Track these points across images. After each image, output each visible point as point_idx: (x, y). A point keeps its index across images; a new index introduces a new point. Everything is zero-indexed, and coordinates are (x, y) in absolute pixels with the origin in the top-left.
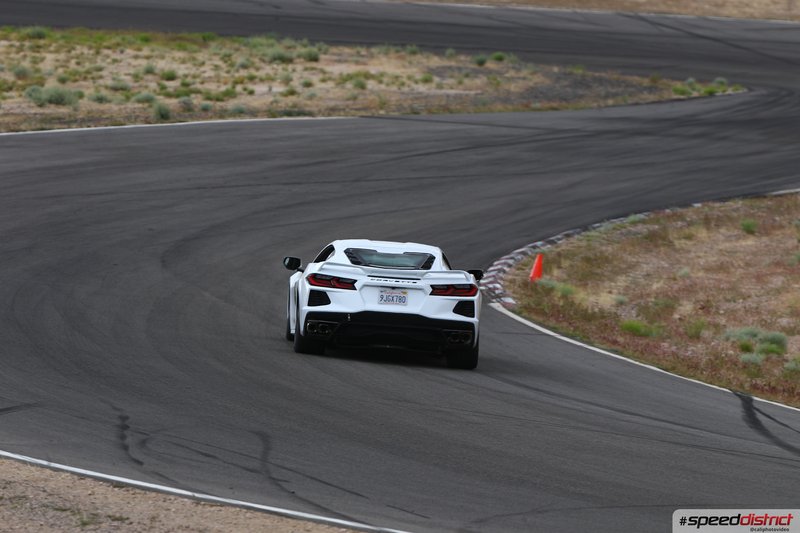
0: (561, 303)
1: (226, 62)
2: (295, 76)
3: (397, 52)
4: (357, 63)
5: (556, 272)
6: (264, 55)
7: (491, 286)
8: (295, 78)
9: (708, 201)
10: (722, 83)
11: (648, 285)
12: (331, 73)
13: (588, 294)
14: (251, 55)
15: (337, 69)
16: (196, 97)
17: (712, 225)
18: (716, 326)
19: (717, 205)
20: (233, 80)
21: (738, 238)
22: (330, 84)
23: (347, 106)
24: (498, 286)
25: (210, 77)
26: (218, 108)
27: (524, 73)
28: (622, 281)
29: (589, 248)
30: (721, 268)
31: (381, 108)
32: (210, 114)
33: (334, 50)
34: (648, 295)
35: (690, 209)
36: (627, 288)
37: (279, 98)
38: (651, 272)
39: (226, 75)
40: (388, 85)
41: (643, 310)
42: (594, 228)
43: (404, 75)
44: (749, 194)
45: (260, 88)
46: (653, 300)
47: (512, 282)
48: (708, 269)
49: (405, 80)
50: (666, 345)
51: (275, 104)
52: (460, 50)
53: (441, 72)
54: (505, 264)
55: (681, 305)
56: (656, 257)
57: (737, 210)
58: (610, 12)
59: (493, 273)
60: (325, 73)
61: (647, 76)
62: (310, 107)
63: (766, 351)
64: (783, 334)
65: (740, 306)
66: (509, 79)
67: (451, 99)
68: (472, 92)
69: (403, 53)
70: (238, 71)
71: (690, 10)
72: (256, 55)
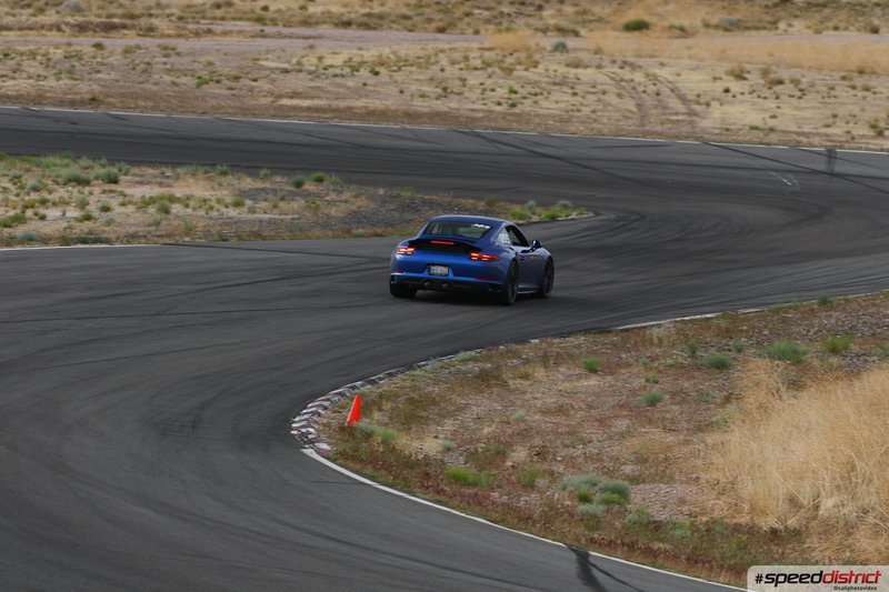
0: (381, 449)
1: (15, 184)
2: (92, 200)
3: (206, 172)
4: (161, 185)
5: (376, 415)
6: (57, 176)
7: (304, 430)
8: (91, 202)
9: (546, 337)
10: (565, 207)
11: (477, 429)
12: (133, 196)
13: (412, 439)
14: (43, 176)
15: (138, 192)
17: (551, 362)
18: (552, 473)
19: (556, 341)
20: (22, 203)
21: (579, 377)
22: (131, 208)
23: (149, 232)
24: (311, 430)
26: (6, 235)
27: (346, 195)
28: (449, 425)
29: (414, 388)
30: (561, 410)
31: (187, 235)
33: (136, 170)
34: (478, 440)
35: (527, 346)
36: (455, 432)
37: (73, 223)
38: (482, 415)
39: (15, 198)
40: (194, 209)
41: (472, 456)
42: (419, 367)
43: (214, 198)
44: (595, 329)
45: (53, 213)
46: (483, 445)
47: (327, 425)
48: (545, 412)
49: (213, 204)
50: (496, 495)
51: (69, 230)
52: (276, 170)
53: (253, 195)
54: (320, 406)
55: (514, 451)
56: (489, 398)
57: (579, 346)
58: (442, 128)
59: (306, 417)
60: (125, 196)
61: (482, 199)
62: (108, 233)
63: (607, 502)
64: (626, 483)
65: (579, 452)
66: (329, 202)
67: (265, 224)
68: (288, 217)
69: (212, 174)
70: (28, 194)
71: (532, 127)
72: (49, 177)
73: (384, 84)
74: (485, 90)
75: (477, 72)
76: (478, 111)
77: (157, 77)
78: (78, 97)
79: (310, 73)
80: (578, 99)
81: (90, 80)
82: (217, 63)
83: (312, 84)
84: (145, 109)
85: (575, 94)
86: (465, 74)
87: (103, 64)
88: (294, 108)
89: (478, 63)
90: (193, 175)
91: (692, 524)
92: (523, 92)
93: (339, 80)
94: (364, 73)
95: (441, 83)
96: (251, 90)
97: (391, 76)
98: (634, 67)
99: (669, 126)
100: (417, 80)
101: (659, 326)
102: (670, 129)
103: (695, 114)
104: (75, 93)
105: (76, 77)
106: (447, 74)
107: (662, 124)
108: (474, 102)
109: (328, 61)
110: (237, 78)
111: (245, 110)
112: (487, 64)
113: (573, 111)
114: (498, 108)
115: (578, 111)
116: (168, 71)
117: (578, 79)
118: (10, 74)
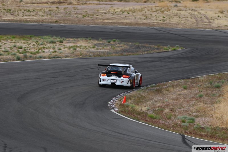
0: (131, 110)
1: (36, 43)
2: (56, 47)
3: (85, 39)
4: (74, 43)
5: (130, 101)
6: (47, 41)
7: (111, 105)
8: (56, 48)
9: (173, 80)
10: (178, 47)
11: (156, 104)
13: (139, 107)
14: (44, 41)
15: (68, 45)
16: (28, 54)
17: (175, 87)
18: (175, 115)
19: (176, 81)
20: (38, 48)
21: (182, 90)
22: (66, 49)
23: (71, 55)
24: (113, 105)
25: (32, 48)
26: (34, 56)
27: (121, 45)
28: (149, 103)
29: (139, 94)
30: (177, 99)
31: (81, 56)
32: (32, 58)
33: (67, 39)
34: (156, 107)
35: (168, 83)
36: (150, 105)
37: (52, 53)
38: (157, 100)
39: (36, 47)
40: (82, 49)
41: (155, 111)
42: (141, 88)
43: (87, 46)
44: (185, 78)
45: (46, 51)
47: (117, 104)
48: (173, 100)
49: (87, 47)
50: (161, 121)
51: (50, 55)
52: (103, 39)
53: (98, 45)
54: (115, 99)
55: (165, 110)
56: (159, 96)
57: (181, 83)
58: (146, 27)
59: (112, 102)
60: (65, 46)
61: (156, 45)
62: (60, 55)
63: (189, 122)
64: (194, 117)
65: (182, 110)
66: (117, 47)
67: (101, 52)
68: (107, 51)
69: (87, 40)
70: (40, 46)
71: (169, 26)
72: (45, 41)
73: (131, 16)
74: (156, 17)
75: (154, 13)
76: (155, 22)
77: (72, 15)
79: (112, 13)
80: (181, 19)
81: (55, 16)
82: (88, 11)
83: (112, 16)
84: (70, 23)
85: (180, 18)
86: (151, 13)
87: (59, 12)
88: (108, 23)
89: (155, 10)
90: (82, 40)
91: (211, 128)
92: (166, 17)
93: (119, 15)
94: (126, 13)
95: (145, 15)
96: (97, 18)
97: (132, 14)
98: (195, 11)
99: (204, 25)
100: (139, 15)
101: (202, 77)
102: (204, 26)
103: (211, 22)
104: (51, 20)
105: (52, 16)
106: (147, 13)
107: (202, 25)
108: (154, 20)
109: (116, 11)
110: (93, 15)
111: (95, 23)
112: (157, 11)
113: (179, 22)
114: (160, 22)
115: (181, 22)
116: (75, 14)
117: (180, 14)
118: (35, 15)
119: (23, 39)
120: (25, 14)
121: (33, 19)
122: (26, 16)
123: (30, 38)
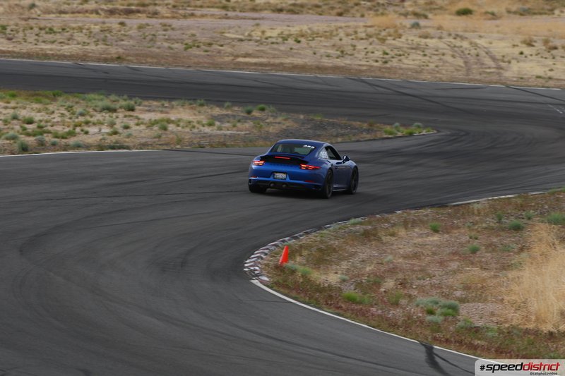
0: (301, 280)
1: (69, 111)
2: (118, 121)
3: (191, 104)
4: (162, 112)
5: (298, 259)
6: (96, 106)
7: (252, 268)
8: (117, 123)
9: (406, 209)
10: (419, 127)
11: (362, 268)
12: (143, 119)
13: (321, 274)
14: (87, 106)
15: (147, 117)
16: (48, 136)
17: (409, 226)
18: (410, 296)
19: (413, 212)
20: (73, 124)
21: (427, 235)
22: (142, 127)
23: (154, 142)
24: (257, 268)
25: (58, 122)
26: (63, 144)
27: (279, 119)
28: (344, 265)
29: (321, 242)
30: (416, 256)
31: (178, 144)
32: (57, 147)
33: (146, 103)
34: (363, 275)
35: (394, 215)
36: (348, 270)
37: (106, 136)
38: (365, 259)
39: (69, 120)
40: (183, 127)
41: (359, 285)
42: (326, 228)
43: (195, 121)
44: (437, 204)
45: (93, 130)
46: (366, 278)
47: (267, 265)
48: (405, 257)
49: (195, 124)
50: (374, 309)
51: (103, 141)
52: (235, 103)
53: (220, 118)
54: (262, 253)
55: (386, 282)
56: (369, 248)
57: (427, 215)
58: (341, 77)
59: (254, 260)
60: (139, 119)
61: (366, 122)
62: (128, 142)
63: (445, 315)
64: (457, 302)
65: (427, 283)
66: (268, 124)
67: (228, 137)
68: (243, 133)
69: (194, 105)
70: (77, 118)
71: (397, 76)
72: (91, 107)
73: (303, 48)
74: (367, 52)
75: (362, 41)
76: (363, 65)
77: (159, 43)
78: (109, 56)
79: (257, 41)
80: (427, 58)
81: (117, 45)
82: (198, 35)
83: (258, 48)
84: (152, 64)
85: (425, 55)
86: (355, 42)
87: (125, 35)
88: (246, 64)
89: (363, 35)
90: (183, 106)
91: (499, 328)
92: (392, 54)
93: (275, 46)
94: (291, 41)
95: (340, 48)
96: (219, 52)
97: (308, 44)
98: (462, 38)
99: (485, 75)
100: (325, 46)
101: (478, 203)
102: (485, 77)
103: (501, 68)
104: (107, 54)
105: (108, 43)
106: (344, 42)
107: (480, 74)
108: (360, 60)
109: (268, 34)
110: (210, 44)
111: (215, 65)
112: (369, 36)
113: (423, 66)
114: (376, 64)
115: (427, 66)
116: (167, 40)
117: (427, 46)
118: (66, 41)
119: (37, 100)
120: (41, 39)
121: (61, 52)
122: (43, 44)
123: (54, 98)
